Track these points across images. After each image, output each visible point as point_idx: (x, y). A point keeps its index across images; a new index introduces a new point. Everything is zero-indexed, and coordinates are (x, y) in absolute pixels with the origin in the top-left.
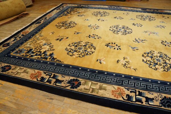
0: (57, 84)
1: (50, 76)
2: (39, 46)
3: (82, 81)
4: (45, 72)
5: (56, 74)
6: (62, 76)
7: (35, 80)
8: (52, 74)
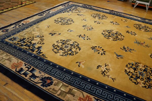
0: (31, 79)
1: (29, 69)
2: (32, 37)
3: (55, 80)
4: (26, 64)
5: (35, 68)
6: (40, 71)
7: (14, 70)
8: (31, 67)
